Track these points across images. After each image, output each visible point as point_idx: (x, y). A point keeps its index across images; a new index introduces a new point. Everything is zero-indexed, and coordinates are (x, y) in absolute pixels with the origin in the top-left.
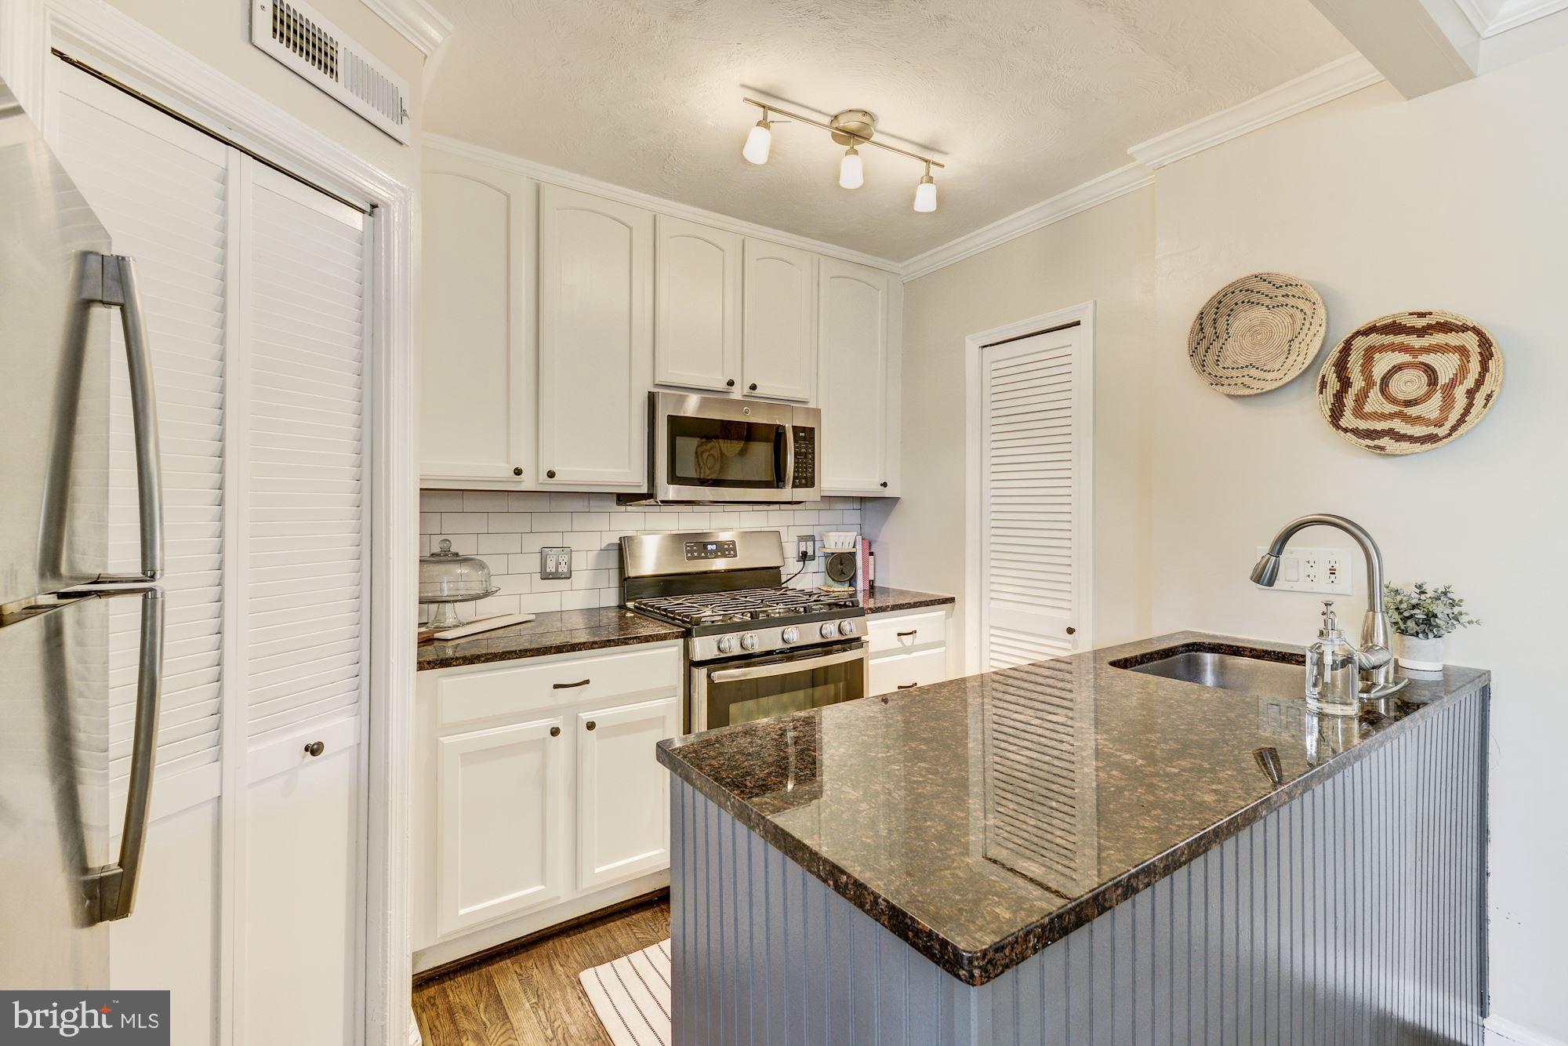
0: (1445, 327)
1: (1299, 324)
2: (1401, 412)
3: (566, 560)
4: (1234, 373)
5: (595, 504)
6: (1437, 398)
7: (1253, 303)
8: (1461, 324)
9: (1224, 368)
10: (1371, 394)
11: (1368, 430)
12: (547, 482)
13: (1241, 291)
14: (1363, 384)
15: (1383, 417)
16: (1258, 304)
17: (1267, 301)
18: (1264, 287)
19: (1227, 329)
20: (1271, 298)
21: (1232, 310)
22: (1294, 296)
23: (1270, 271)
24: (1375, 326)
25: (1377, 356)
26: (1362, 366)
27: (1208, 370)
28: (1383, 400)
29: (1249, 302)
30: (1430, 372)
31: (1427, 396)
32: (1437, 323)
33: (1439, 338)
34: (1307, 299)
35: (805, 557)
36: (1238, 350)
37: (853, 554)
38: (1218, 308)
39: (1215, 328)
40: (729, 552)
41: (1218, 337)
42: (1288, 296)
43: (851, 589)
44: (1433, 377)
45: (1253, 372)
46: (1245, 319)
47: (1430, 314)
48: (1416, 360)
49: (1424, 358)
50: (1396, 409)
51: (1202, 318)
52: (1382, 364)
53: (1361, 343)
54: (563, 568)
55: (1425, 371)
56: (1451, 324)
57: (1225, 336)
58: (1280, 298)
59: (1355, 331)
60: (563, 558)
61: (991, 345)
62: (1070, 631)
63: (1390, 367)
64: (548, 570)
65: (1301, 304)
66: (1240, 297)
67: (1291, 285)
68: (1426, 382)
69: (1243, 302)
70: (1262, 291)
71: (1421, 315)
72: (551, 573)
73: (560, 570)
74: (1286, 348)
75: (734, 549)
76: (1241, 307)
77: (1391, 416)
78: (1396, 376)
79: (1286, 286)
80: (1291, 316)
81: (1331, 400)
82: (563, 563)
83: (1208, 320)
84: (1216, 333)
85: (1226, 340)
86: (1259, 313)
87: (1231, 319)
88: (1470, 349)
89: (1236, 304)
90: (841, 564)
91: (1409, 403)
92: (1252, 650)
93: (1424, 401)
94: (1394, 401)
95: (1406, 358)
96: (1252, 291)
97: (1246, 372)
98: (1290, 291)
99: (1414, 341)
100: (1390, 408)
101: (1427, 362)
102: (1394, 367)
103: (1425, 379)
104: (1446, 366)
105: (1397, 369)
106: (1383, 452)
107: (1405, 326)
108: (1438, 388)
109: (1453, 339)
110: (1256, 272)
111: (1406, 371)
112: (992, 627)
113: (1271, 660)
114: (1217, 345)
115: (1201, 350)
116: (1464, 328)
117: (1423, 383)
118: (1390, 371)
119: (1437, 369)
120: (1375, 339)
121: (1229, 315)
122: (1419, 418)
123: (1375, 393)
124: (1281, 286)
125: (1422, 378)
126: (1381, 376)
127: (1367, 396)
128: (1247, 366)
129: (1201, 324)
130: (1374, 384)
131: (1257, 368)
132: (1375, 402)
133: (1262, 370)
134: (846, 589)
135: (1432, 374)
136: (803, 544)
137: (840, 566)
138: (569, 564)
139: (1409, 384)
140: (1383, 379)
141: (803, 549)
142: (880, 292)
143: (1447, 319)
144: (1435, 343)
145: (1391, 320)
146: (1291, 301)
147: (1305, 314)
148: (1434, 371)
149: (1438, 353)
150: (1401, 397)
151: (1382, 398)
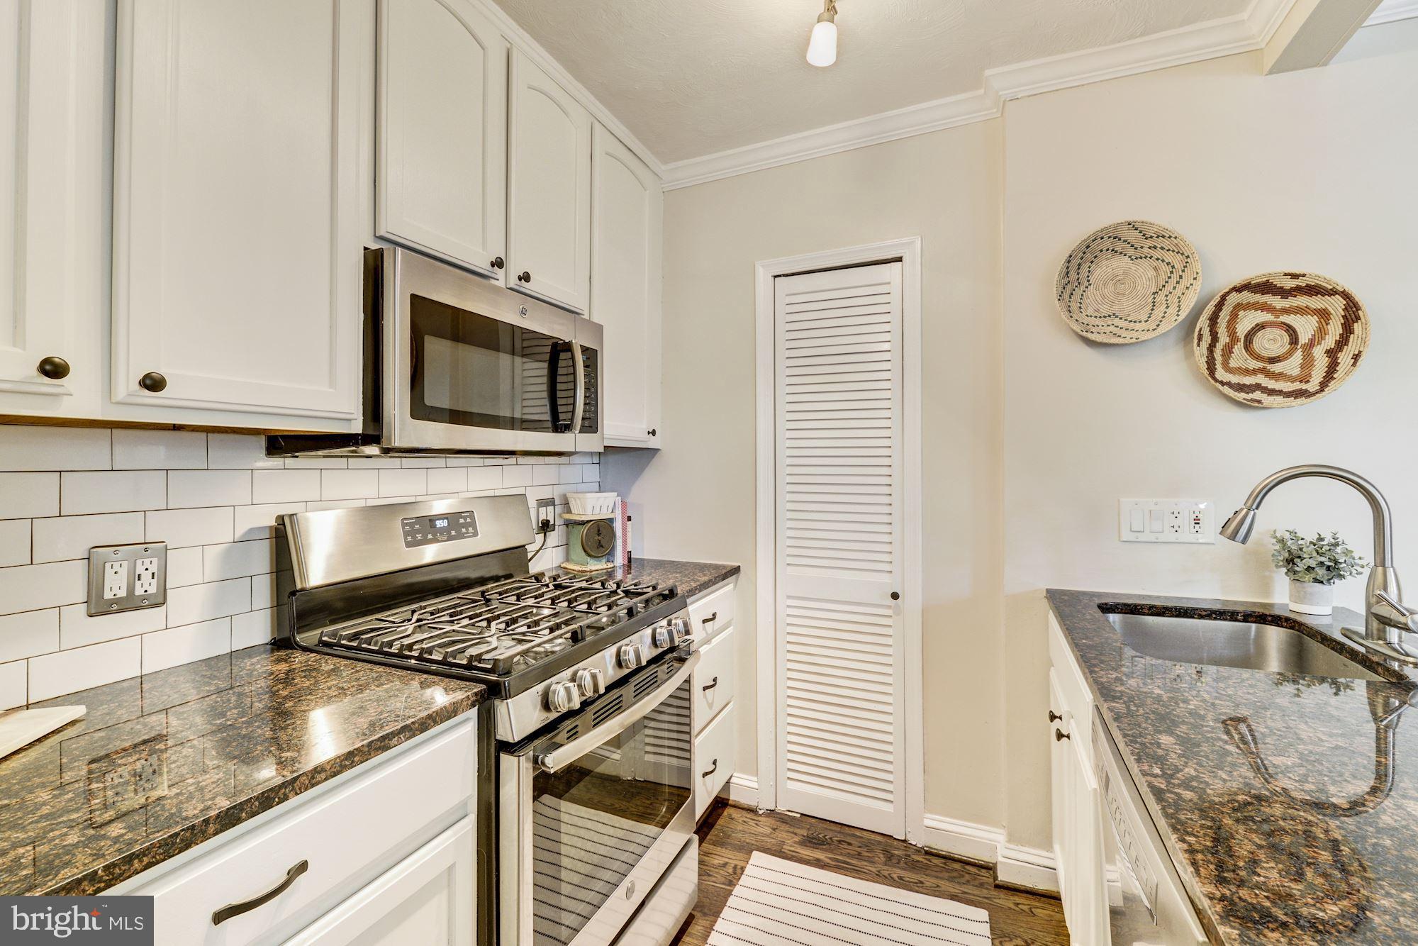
0: (1313, 290)
1: (1163, 277)
2: (1265, 368)
3: (154, 568)
4: (1098, 322)
5: (222, 453)
6: (1298, 356)
7: (1116, 252)
8: (1331, 287)
9: (1087, 316)
10: (1236, 349)
11: (1238, 384)
12: (139, 400)
13: (1109, 237)
14: (1227, 340)
15: (1247, 372)
16: (1121, 253)
17: (1131, 251)
18: (1133, 236)
19: (1088, 276)
20: (1136, 249)
21: (1096, 257)
22: (1162, 248)
23: (1145, 219)
24: (1250, 283)
25: (1241, 313)
26: (1228, 322)
27: (1075, 317)
28: (1247, 356)
29: (1113, 250)
30: (1291, 332)
31: (1289, 354)
32: (1307, 286)
33: (1302, 301)
34: (1178, 252)
35: (548, 527)
36: (1099, 298)
37: (611, 520)
38: (1084, 253)
39: (1078, 274)
40: (467, 529)
41: (1079, 283)
42: (1155, 247)
43: (610, 565)
44: (1294, 337)
45: (1116, 321)
46: (1107, 268)
47: (1304, 276)
48: (1278, 320)
49: (1285, 318)
50: (1260, 365)
51: (1069, 261)
52: (1246, 322)
53: (1234, 299)
54: (147, 586)
55: (1287, 331)
56: (1320, 287)
57: (1086, 284)
58: (1146, 250)
59: (1231, 287)
60: (147, 565)
61: (784, 275)
62: (895, 596)
63: (1253, 325)
64: (108, 595)
65: (1169, 257)
66: (1107, 244)
67: (1163, 237)
68: (1288, 341)
69: (1108, 250)
70: (1130, 239)
71: (1295, 276)
72: (117, 601)
73: (139, 591)
74: (1150, 300)
75: (473, 524)
76: (1104, 255)
77: (1255, 372)
78: (1260, 334)
79: (1157, 237)
80: (1155, 269)
81: (1205, 352)
82: (146, 577)
83: (1074, 263)
84: (1078, 279)
85: (1087, 287)
86: (1121, 263)
87: (1093, 266)
88: (1332, 312)
89: (1101, 251)
90: (599, 535)
91: (1272, 360)
92: (1151, 607)
93: (1286, 358)
94: (1258, 357)
95: (1268, 317)
96: (1120, 240)
97: (1110, 321)
98: (1159, 243)
99: (1277, 302)
100: (1254, 364)
101: (1288, 322)
102: (1257, 325)
103: (1286, 338)
104: (1306, 327)
105: (1260, 327)
106: (1260, 405)
107: (1275, 286)
108: (1299, 347)
109: (1316, 302)
110: (1130, 219)
111: (1268, 329)
112: (789, 597)
113: (1172, 616)
114: (1078, 292)
115: (1066, 295)
116: (1332, 292)
117: (1285, 341)
118: (1253, 328)
119: (1297, 329)
120: (1246, 297)
121: (1092, 262)
122: (1281, 374)
123: (1239, 349)
124: (1151, 237)
125: (1284, 337)
126: (1245, 333)
127: (1231, 352)
128: (1109, 316)
129: (1068, 268)
130: (1238, 340)
131: (1121, 318)
132: (1239, 357)
133: (1126, 320)
134: (605, 566)
135: (1293, 334)
136: (542, 510)
137: (597, 537)
138: (162, 577)
139: (1271, 342)
140: (1246, 336)
141: (542, 517)
142: (648, 192)
143: (1318, 282)
144: (1296, 305)
145: (1266, 279)
146: (1156, 254)
147: (1173, 267)
148: (1294, 331)
149: (1298, 315)
150: (1265, 354)
151: (1245, 354)
